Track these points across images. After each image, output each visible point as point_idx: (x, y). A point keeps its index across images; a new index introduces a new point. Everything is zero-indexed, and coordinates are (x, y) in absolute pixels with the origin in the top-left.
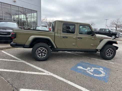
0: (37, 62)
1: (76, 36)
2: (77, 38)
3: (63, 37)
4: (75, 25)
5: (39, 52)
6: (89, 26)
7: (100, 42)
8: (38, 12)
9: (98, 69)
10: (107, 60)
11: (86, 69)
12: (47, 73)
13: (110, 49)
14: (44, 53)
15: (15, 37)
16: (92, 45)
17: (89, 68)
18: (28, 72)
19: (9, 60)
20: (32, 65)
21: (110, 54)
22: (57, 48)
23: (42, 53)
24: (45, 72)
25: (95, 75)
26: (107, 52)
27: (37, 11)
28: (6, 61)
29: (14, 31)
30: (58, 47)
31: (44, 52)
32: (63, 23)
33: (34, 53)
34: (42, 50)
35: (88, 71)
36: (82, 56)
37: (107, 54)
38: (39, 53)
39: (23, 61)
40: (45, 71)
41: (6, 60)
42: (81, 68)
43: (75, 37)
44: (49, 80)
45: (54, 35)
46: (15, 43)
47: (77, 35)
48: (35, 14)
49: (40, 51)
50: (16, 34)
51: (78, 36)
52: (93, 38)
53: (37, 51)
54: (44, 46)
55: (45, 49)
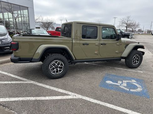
0: (52, 80)
1: (98, 42)
2: (100, 44)
3: (83, 44)
4: (97, 27)
5: (54, 67)
6: (113, 28)
7: (125, 48)
8: (29, 9)
9: (130, 81)
10: (134, 69)
11: (117, 83)
12: (72, 96)
13: (136, 56)
14: (60, 68)
15: (17, 49)
16: (117, 51)
17: (120, 82)
18: (47, 98)
19: (9, 82)
20: (48, 87)
21: (137, 61)
23: (57, 67)
24: (70, 95)
25: (131, 90)
26: (133, 59)
28: (6, 84)
29: (14, 40)
30: (77, 58)
31: (59, 66)
32: (82, 25)
33: (47, 69)
34: (56, 64)
35: (121, 85)
36: (103, 67)
37: (134, 61)
38: (54, 69)
39: (32, 82)
40: (70, 93)
41: (6, 82)
42: (111, 82)
43: (97, 44)
44: (81, 106)
45: (71, 41)
46: (18, 58)
47: (100, 40)
48: (26, 12)
49: (54, 65)
50: (18, 43)
51: (101, 42)
52: (118, 44)
53: (51, 65)
54: (59, 58)
55: (61, 62)
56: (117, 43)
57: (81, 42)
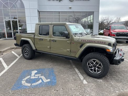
1: (49, 38)
4: (49, 26)
6: (64, 25)
7: (81, 47)
16: (68, 50)
17: (38, 75)
22: (36, 50)
27: (94, 12)
31: (28, 52)
32: (39, 25)
45: (33, 37)
50: (16, 37)
51: (52, 39)
55: (28, 50)
56: (68, 40)
57: (38, 37)
